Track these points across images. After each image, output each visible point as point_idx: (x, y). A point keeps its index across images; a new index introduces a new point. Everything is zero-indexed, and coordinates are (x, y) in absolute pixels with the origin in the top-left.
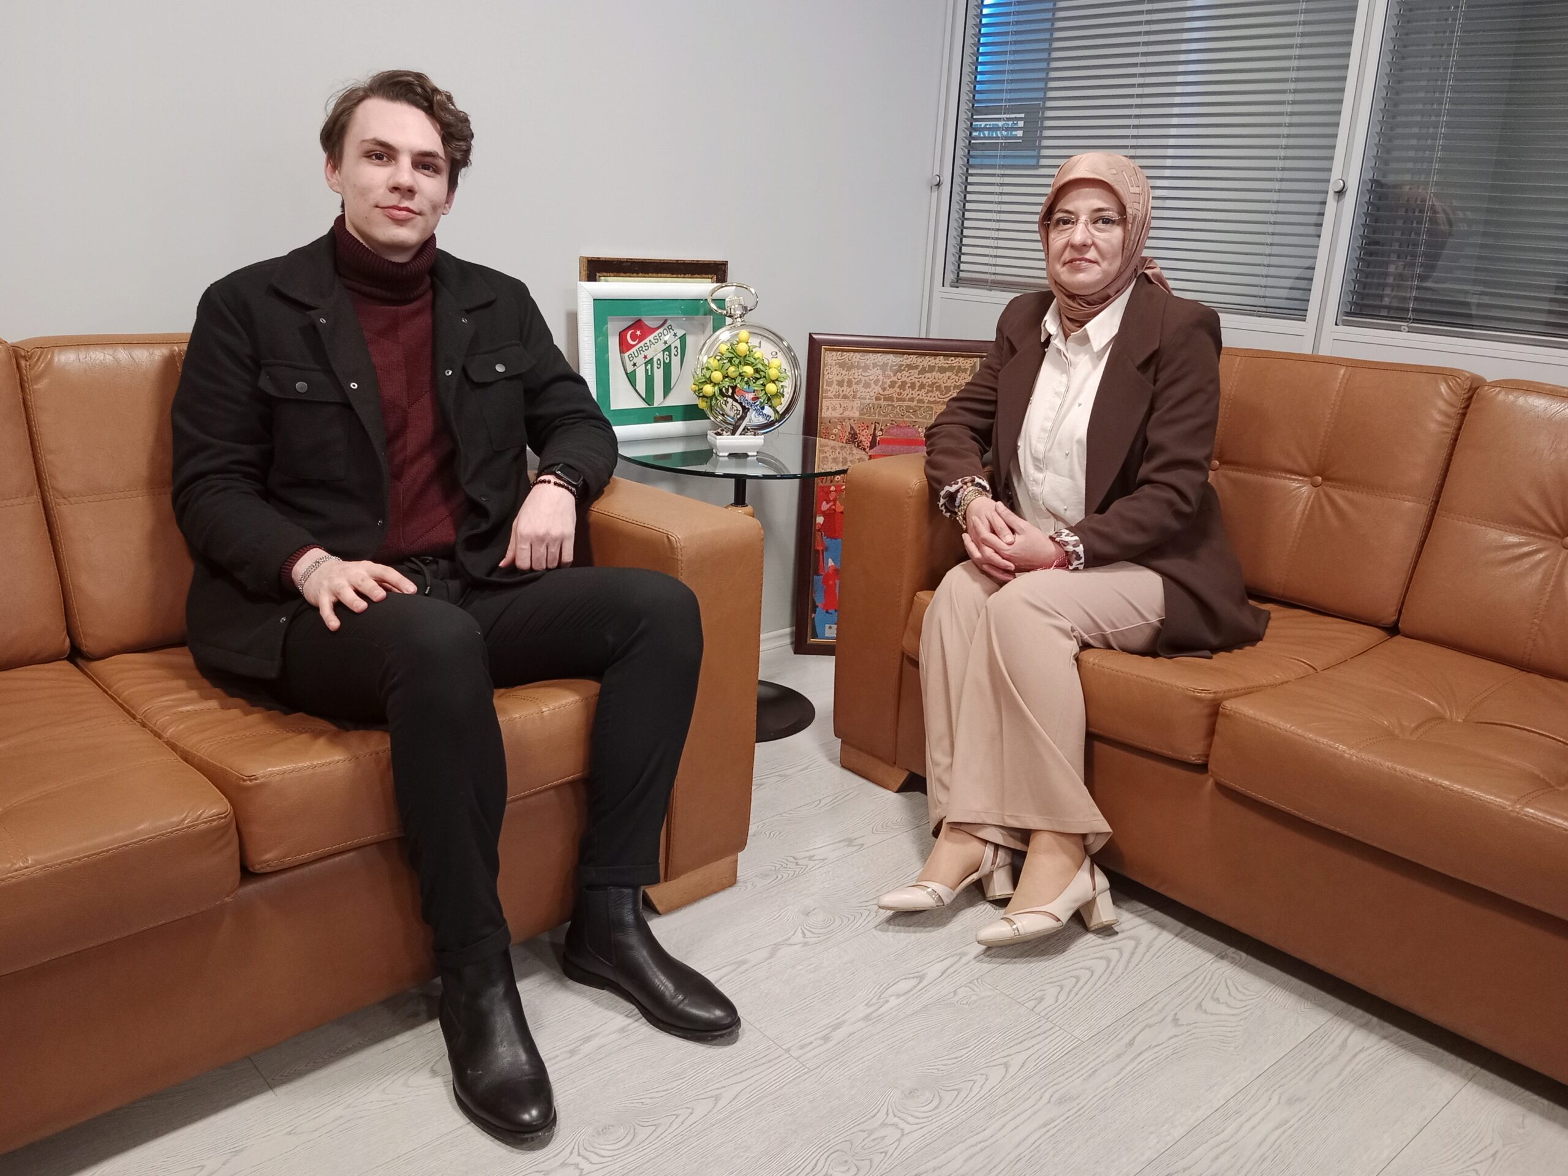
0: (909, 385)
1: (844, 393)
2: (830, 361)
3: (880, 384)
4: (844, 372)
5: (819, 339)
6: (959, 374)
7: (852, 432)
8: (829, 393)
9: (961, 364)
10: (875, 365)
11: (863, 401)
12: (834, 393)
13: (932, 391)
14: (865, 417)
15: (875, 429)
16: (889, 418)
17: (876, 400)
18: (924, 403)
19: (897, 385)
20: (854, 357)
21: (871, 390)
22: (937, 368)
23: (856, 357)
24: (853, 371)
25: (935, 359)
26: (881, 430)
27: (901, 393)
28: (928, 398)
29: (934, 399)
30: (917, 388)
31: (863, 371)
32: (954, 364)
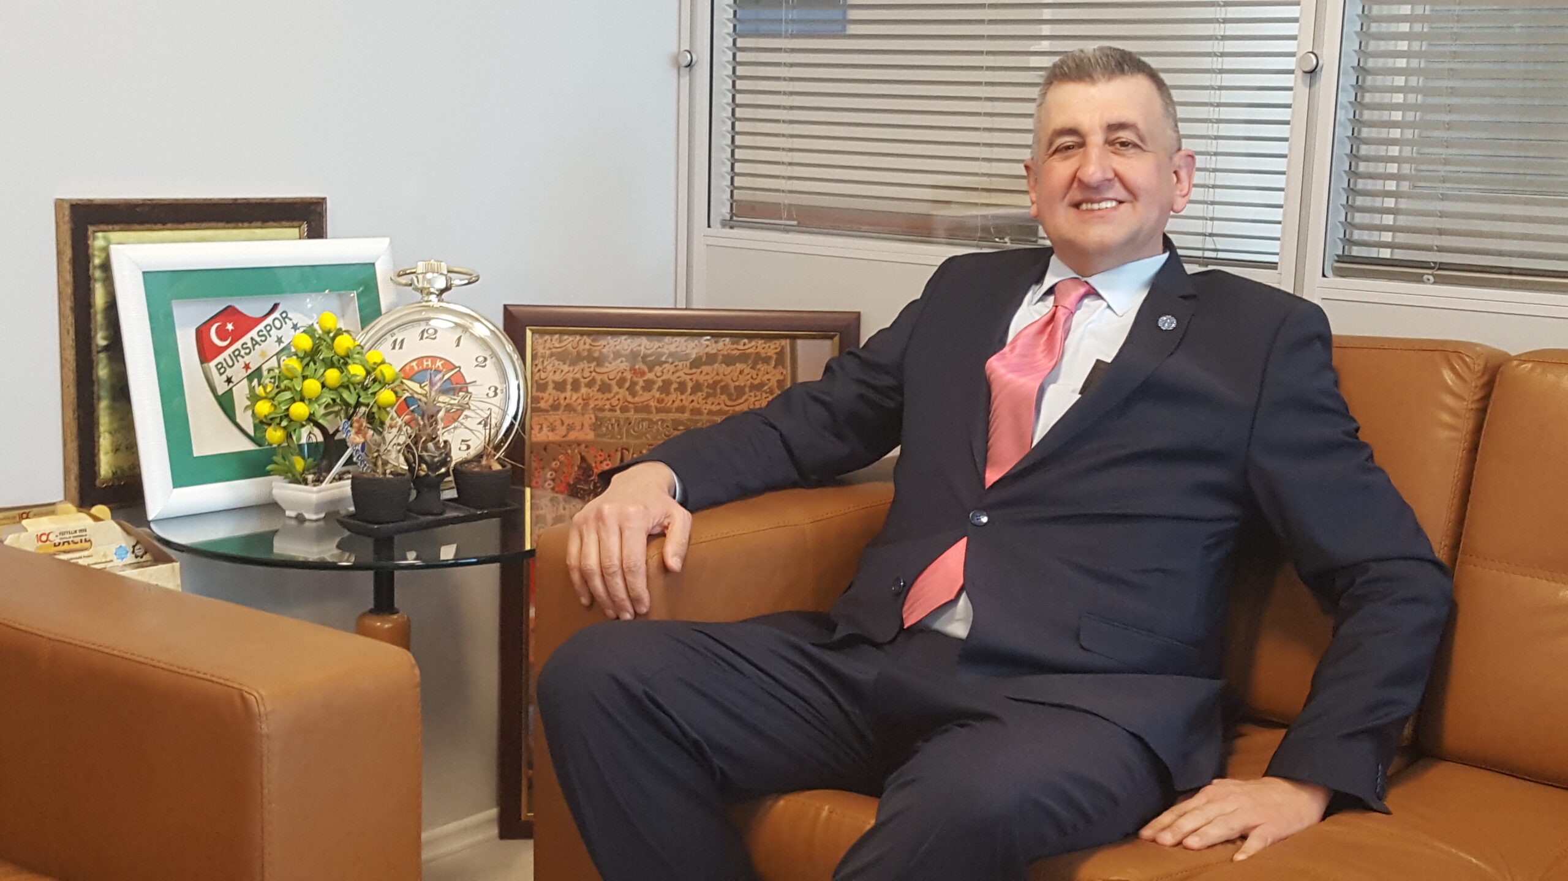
0: (675, 386)
1: (567, 401)
2: (541, 350)
3: (627, 385)
4: (566, 368)
5: (521, 313)
6: (758, 367)
7: (584, 465)
9: (759, 351)
10: (617, 355)
11: (600, 415)
12: (551, 402)
13: (714, 395)
14: (605, 440)
16: (644, 440)
17: (621, 412)
18: (701, 414)
19: (656, 387)
20: (582, 342)
21: (612, 395)
22: (721, 357)
23: (585, 343)
24: (581, 365)
25: (716, 342)
27: (663, 400)
28: (708, 407)
29: (718, 408)
30: (689, 390)
31: (598, 365)
32: (749, 351)
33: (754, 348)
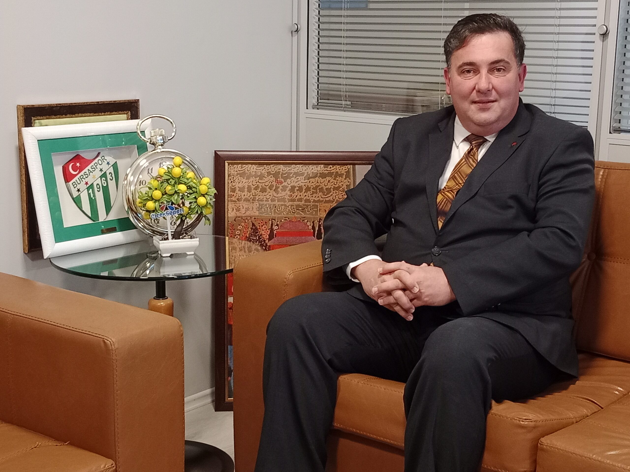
0: (298, 188)
1: (246, 197)
2: (232, 172)
3: (274, 188)
4: (244, 181)
5: (222, 154)
6: (337, 179)
7: (254, 228)
8: (233, 197)
9: (338, 170)
10: (269, 174)
12: (237, 197)
13: (317, 193)
14: (263, 215)
15: (272, 224)
16: (283, 215)
17: (271, 201)
18: (310, 202)
19: (288, 189)
20: (252, 168)
21: (267, 194)
22: (319, 174)
23: (253, 169)
24: (252, 179)
25: (317, 167)
26: (277, 225)
27: (291, 195)
28: (313, 198)
29: (318, 199)
30: (304, 191)
31: (260, 179)
32: (332, 171)
33: (335, 169)
